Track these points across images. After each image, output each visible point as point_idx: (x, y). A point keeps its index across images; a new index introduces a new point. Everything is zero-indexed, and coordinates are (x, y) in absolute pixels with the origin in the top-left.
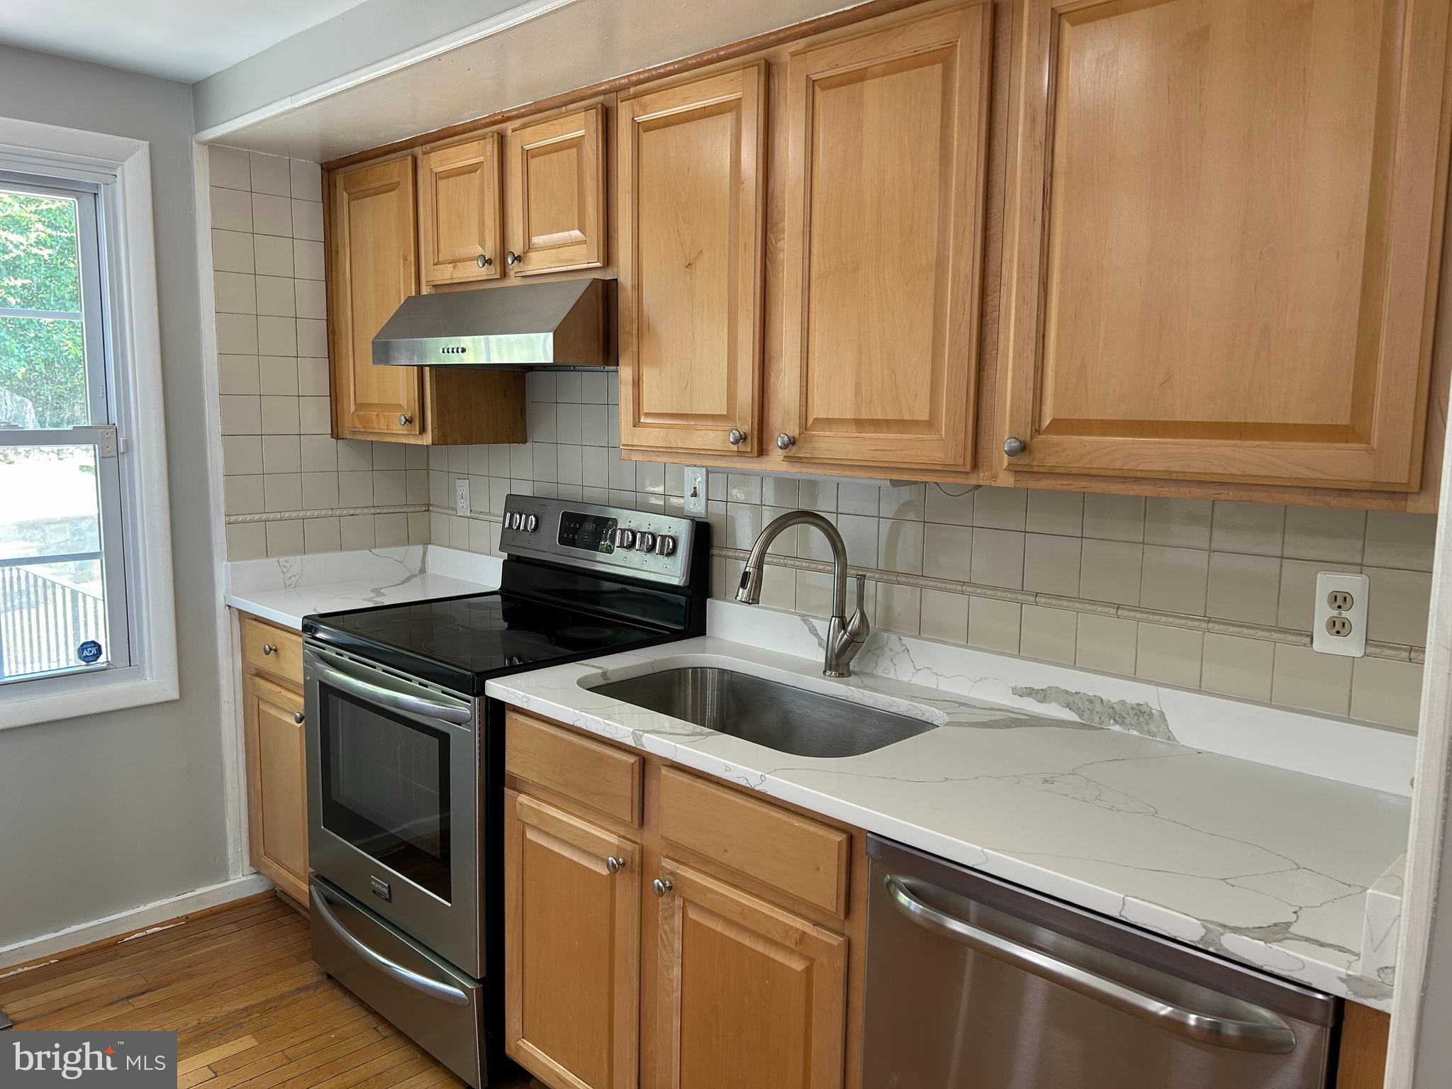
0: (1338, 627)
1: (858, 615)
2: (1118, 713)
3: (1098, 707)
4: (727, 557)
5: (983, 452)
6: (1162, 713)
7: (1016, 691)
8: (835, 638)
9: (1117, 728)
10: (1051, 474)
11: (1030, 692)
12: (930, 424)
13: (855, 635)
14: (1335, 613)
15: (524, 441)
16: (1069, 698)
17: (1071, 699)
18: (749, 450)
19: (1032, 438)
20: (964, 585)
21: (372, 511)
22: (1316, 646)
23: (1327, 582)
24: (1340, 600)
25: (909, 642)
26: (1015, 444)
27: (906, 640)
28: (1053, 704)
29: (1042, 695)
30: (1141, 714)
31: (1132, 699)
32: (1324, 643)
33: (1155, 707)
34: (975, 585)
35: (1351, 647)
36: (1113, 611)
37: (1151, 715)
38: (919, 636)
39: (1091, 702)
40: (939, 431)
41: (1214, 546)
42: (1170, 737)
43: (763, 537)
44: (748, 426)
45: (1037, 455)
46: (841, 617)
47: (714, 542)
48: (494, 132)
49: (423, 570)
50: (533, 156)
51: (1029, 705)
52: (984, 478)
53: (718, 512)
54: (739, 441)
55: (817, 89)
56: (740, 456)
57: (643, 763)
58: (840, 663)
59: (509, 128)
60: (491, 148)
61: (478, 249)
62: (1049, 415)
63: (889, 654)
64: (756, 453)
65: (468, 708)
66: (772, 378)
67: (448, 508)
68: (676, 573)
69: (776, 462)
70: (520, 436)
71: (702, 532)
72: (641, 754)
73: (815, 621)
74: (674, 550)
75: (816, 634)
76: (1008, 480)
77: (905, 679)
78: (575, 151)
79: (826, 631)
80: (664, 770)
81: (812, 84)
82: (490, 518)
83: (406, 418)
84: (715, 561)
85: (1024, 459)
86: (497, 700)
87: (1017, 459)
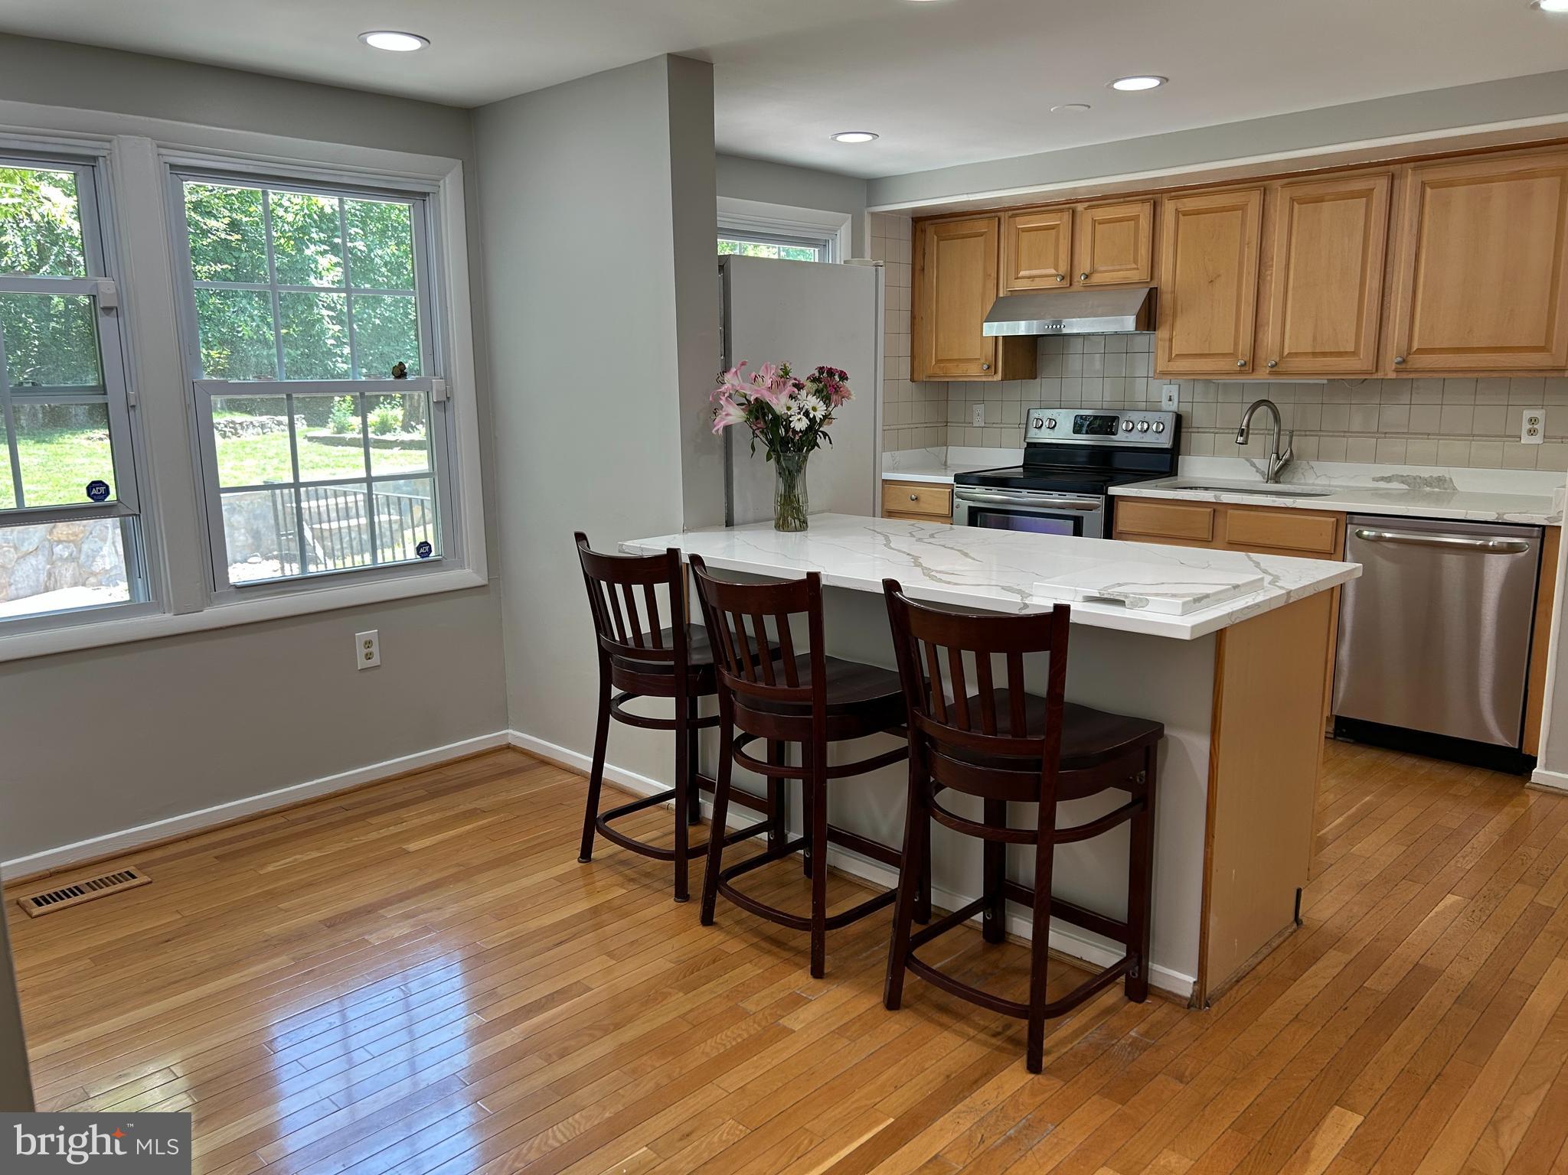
0: (1532, 432)
1: (1289, 451)
2: (1428, 482)
3: (1418, 480)
4: (1191, 432)
5: (1381, 363)
6: (1451, 479)
7: (1374, 479)
8: (1274, 464)
9: (1428, 488)
10: (1416, 371)
11: (1383, 479)
12: (1354, 354)
13: (1287, 461)
14: (1531, 426)
15: (1036, 378)
16: (1402, 479)
17: (1404, 479)
18: (1247, 369)
19: (1407, 356)
20: (1347, 433)
21: (925, 425)
22: (1523, 441)
23: (1528, 414)
24: (1533, 421)
25: (1313, 463)
26: (1399, 359)
27: (1311, 463)
28: (1395, 483)
29: (1388, 479)
30: (1440, 481)
31: (1435, 475)
32: (1525, 439)
33: (1447, 476)
34: (1351, 432)
35: (1537, 440)
36: (1426, 437)
37: (1446, 480)
38: (1318, 460)
39: (1415, 479)
40: (1360, 356)
41: (1477, 403)
42: (1455, 489)
43: (1249, 412)
44: (1247, 359)
45: (1410, 363)
46: (1277, 454)
47: (1184, 424)
48: (1069, 208)
49: (946, 462)
50: (1099, 224)
51: (1382, 485)
52: (1380, 375)
53: (1185, 409)
54: (1242, 366)
55: (1295, 203)
56: (1241, 372)
57: (1214, 511)
58: (1276, 477)
59: (1080, 207)
60: (1066, 217)
61: (1052, 271)
62: (1415, 346)
63: (1300, 469)
64: (1251, 371)
65: (1098, 501)
66: (1260, 335)
67: (965, 422)
68: (1165, 441)
69: (1262, 375)
70: (1033, 375)
71: (1179, 419)
72: (1215, 507)
73: (1254, 460)
74: (1163, 430)
75: (1255, 467)
76: (1392, 375)
77: (1311, 482)
78: (1133, 222)
79: (1262, 464)
80: (1230, 511)
81: (1292, 200)
82: (1002, 426)
83: (985, 367)
84: (1184, 435)
85: (1403, 366)
86: (1113, 497)
87: (1398, 366)
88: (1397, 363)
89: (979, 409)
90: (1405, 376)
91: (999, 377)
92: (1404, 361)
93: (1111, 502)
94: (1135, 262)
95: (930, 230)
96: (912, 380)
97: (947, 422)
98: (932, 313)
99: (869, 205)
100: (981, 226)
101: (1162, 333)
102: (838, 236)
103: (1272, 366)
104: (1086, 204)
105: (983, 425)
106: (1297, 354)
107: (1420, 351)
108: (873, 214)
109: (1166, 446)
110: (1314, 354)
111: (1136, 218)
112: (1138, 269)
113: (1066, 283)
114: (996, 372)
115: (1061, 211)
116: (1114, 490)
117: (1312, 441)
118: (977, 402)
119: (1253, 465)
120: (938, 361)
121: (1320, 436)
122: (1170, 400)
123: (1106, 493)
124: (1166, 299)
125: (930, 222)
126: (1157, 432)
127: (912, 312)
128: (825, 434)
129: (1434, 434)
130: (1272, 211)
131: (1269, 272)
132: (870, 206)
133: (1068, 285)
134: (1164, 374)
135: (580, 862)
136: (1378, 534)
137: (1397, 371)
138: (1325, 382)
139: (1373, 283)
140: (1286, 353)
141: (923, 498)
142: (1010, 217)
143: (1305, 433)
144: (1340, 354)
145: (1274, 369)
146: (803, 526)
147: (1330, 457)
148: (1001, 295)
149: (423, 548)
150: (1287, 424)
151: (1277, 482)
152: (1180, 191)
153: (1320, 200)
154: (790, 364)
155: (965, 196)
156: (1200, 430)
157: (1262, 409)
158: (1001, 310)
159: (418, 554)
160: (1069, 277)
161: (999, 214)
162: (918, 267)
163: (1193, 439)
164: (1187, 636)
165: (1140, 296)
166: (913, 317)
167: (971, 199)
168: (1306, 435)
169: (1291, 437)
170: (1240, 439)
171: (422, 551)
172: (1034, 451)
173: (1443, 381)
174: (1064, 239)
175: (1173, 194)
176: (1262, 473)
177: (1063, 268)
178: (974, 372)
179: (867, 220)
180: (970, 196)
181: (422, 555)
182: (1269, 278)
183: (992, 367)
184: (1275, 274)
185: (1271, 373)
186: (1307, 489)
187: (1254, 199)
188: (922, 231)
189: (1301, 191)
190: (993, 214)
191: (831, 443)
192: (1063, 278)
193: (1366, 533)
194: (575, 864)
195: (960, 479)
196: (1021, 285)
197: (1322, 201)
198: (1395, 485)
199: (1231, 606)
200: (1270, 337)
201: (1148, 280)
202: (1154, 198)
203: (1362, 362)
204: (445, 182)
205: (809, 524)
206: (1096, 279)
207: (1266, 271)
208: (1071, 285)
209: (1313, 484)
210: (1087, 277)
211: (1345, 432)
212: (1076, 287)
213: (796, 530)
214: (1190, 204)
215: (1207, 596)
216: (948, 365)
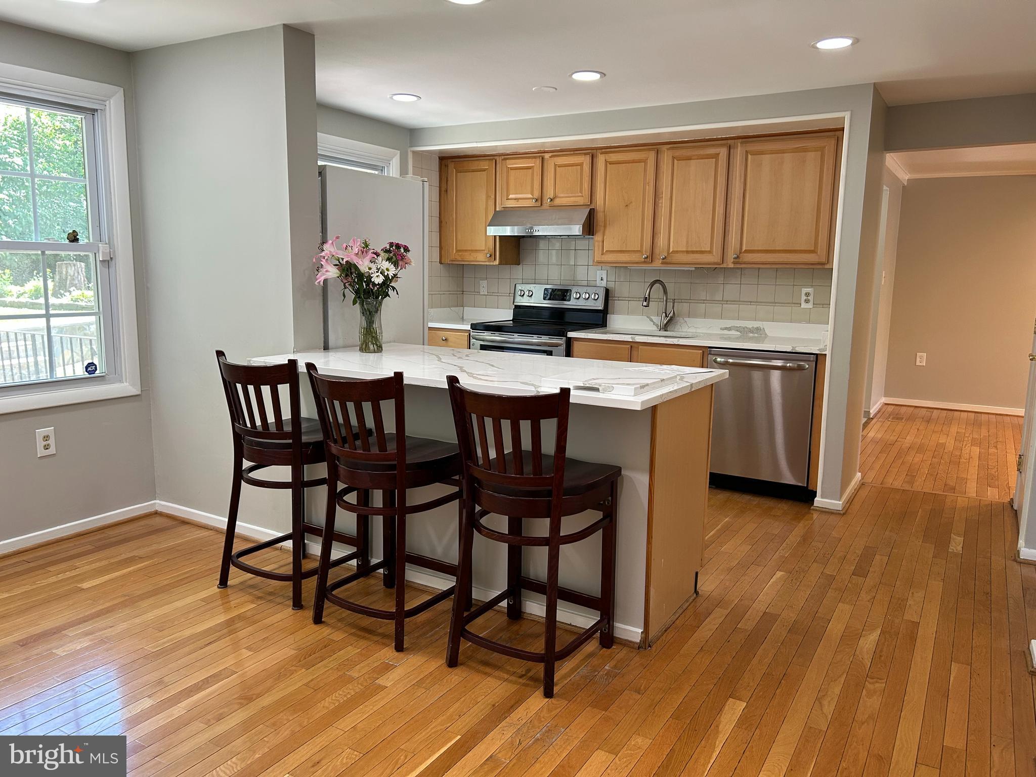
0: (807, 301)
1: (672, 312)
3: (746, 329)
4: (615, 300)
5: (725, 258)
6: (764, 328)
7: (721, 329)
8: (664, 320)
9: (751, 334)
10: (745, 263)
11: (726, 329)
12: (710, 252)
13: (671, 318)
14: (806, 298)
15: (519, 264)
16: (737, 329)
18: (648, 260)
19: (739, 254)
21: (449, 293)
22: (802, 307)
23: (804, 290)
24: (807, 294)
25: (686, 319)
26: (734, 256)
28: (733, 331)
29: (729, 329)
30: (758, 329)
31: (755, 326)
32: (804, 305)
33: (762, 327)
35: (810, 305)
36: (750, 303)
37: (761, 329)
38: (689, 317)
39: (744, 328)
40: (713, 253)
41: (777, 284)
42: (766, 334)
43: (650, 287)
44: (648, 254)
45: (741, 259)
46: (666, 313)
47: (610, 295)
48: (540, 156)
49: (463, 317)
50: (559, 167)
51: (726, 332)
52: (724, 266)
53: (611, 285)
54: (645, 258)
55: (675, 160)
56: (645, 262)
57: (631, 347)
58: (665, 327)
59: (547, 156)
60: (538, 161)
61: (530, 196)
62: (744, 249)
63: (679, 324)
64: (650, 261)
65: (561, 341)
66: (656, 241)
67: (475, 292)
68: (600, 306)
69: (657, 264)
70: (517, 262)
71: (607, 291)
72: (632, 344)
73: (651, 317)
74: (598, 298)
75: (652, 321)
76: (731, 266)
77: (685, 331)
78: (579, 167)
79: (657, 319)
80: (640, 347)
81: (674, 158)
82: (498, 294)
83: (488, 255)
84: (610, 302)
85: (737, 260)
86: (570, 338)
87: (735, 260)
88: (734, 258)
89: (484, 283)
90: (738, 266)
91: (497, 262)
92: (738, 257)
93: (569, 342)
94: (581, 192)
95: (451, 166)
96: (441, 263)
97: (463, 291)
98: (453, 219)
99: (412, 145)
100: (484, 165)
101: (598, 237)
102: (391, 165)
103: (663, 259)
104: (551, 154)
105: (487, 294)
106: (677, 252)
107: (746, 251)
108: (414, 152)
109: (600, 308)
110: (687, 252)
111: (581, 165)
112: (582, 196)
113: (539, 204)
114: (495, 259)
115: (535, 157)
116: (571, 334)
117: (686, 305)
118: (483, 279)
119: (652, 320)
120: (458, 251)
121: (690, 303)
122: (602, 280)
123: (566, 336)
124: (600, 216)
125: (451, 160)
126: (594, 299)
127: (440, 218)
128: (394, 288)
129: (754, 302)
130: (662, 163)
131: (660, 201)
132: (412, 147)
133: (540, 205)
134: (599, 262)
135: (219, 588)
136: (726, 360)
137: (734, 263)
138: (694, 269)
139: (720, 210)
140: (671, 251)
141: (450, 339)
142: (503, 160)
143: (682, 301)
144: (702, 252)
145: (664, 261)
146: (379, 349)
147: (695, 316)
148: (498, 210)
149: (90, 368)
150: (671, 296)
151: (665, 331)
152: (607, 149)
153: (689, 158)
154: (369, 240)
155: (475, 143)
156: (619, 298)
157: (657, 285)
158: (498, 218)
159: (86, 371)
160: (540, 200)
161: (495, 157)
162: (443, 189)
163: (617, 305)
164: (639, 408)
165: (585, 213)
166: (440, 222)
167: (479, 146)
168: (682, 302)
169: (674, 303)
170: (645, 304)
171: (89, 369)
172: (519, 310)
173: (759, 269)
174: (537, 175)
175: (603, 150)
176: (657, 326)
177: (537, 194)
178: (481, 258)
179: (410, 156)
180: (478, 143)
181: (90, 373)
182: (660, 205)
183: (492, 256)
184: (664, 203)
185: (662, 263)
186: (683, 334)
187: (652, 156)
188: (445, 166)
189: (678, 153)
190: (492, 158)
191: (397, 294)
192: (537, 200)
193: (719, 359)
194: (215, 589)
195: (474, 327)
196: (510, 204)
197: (691, 159)
198: (733, 332)
199: (662, 390)
200: (661, 241)
201: (589, 204)
202: (592, 152)
203: (715, 258)
204: (110, 102)
205: (383, 349)
206: (558, 202)
207: (659, 200)
208: (541, 205)
209: (687, 332)
210: (551, 200)
211: (704, 300)
212: (543, 207)
213: (375, 352)
214: (614, 157)
215: (647, 385)
216: (463, 253)
